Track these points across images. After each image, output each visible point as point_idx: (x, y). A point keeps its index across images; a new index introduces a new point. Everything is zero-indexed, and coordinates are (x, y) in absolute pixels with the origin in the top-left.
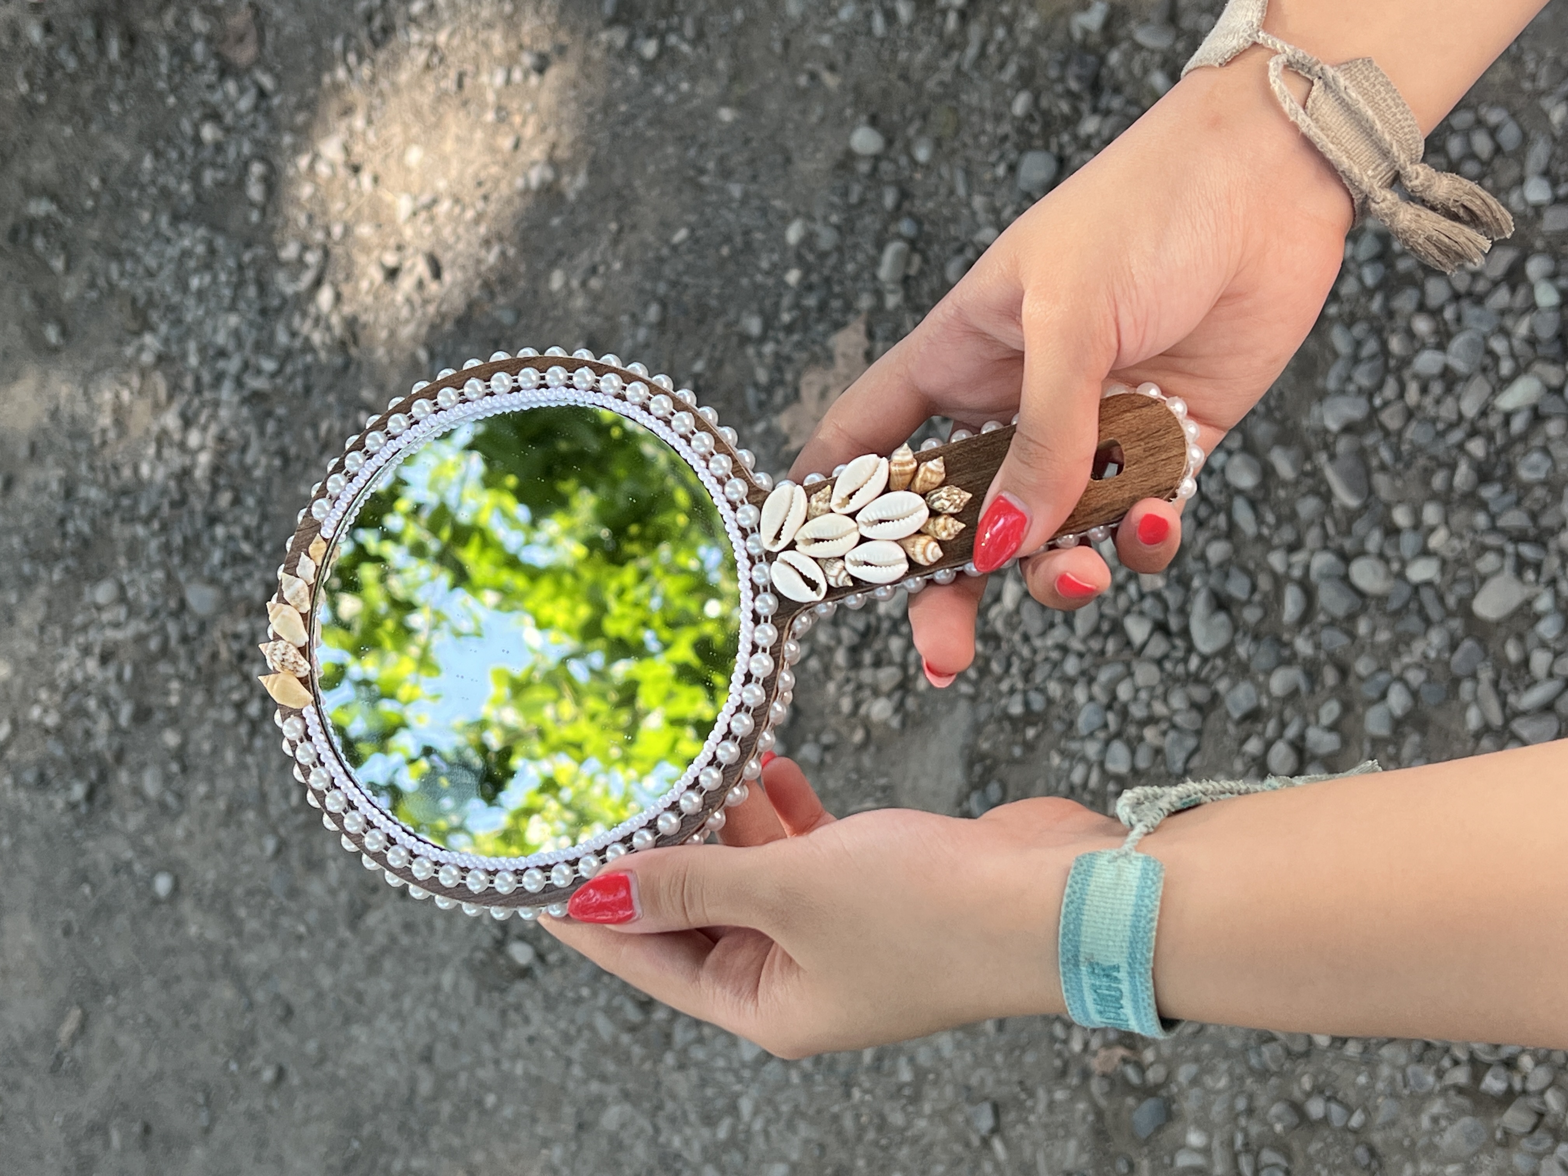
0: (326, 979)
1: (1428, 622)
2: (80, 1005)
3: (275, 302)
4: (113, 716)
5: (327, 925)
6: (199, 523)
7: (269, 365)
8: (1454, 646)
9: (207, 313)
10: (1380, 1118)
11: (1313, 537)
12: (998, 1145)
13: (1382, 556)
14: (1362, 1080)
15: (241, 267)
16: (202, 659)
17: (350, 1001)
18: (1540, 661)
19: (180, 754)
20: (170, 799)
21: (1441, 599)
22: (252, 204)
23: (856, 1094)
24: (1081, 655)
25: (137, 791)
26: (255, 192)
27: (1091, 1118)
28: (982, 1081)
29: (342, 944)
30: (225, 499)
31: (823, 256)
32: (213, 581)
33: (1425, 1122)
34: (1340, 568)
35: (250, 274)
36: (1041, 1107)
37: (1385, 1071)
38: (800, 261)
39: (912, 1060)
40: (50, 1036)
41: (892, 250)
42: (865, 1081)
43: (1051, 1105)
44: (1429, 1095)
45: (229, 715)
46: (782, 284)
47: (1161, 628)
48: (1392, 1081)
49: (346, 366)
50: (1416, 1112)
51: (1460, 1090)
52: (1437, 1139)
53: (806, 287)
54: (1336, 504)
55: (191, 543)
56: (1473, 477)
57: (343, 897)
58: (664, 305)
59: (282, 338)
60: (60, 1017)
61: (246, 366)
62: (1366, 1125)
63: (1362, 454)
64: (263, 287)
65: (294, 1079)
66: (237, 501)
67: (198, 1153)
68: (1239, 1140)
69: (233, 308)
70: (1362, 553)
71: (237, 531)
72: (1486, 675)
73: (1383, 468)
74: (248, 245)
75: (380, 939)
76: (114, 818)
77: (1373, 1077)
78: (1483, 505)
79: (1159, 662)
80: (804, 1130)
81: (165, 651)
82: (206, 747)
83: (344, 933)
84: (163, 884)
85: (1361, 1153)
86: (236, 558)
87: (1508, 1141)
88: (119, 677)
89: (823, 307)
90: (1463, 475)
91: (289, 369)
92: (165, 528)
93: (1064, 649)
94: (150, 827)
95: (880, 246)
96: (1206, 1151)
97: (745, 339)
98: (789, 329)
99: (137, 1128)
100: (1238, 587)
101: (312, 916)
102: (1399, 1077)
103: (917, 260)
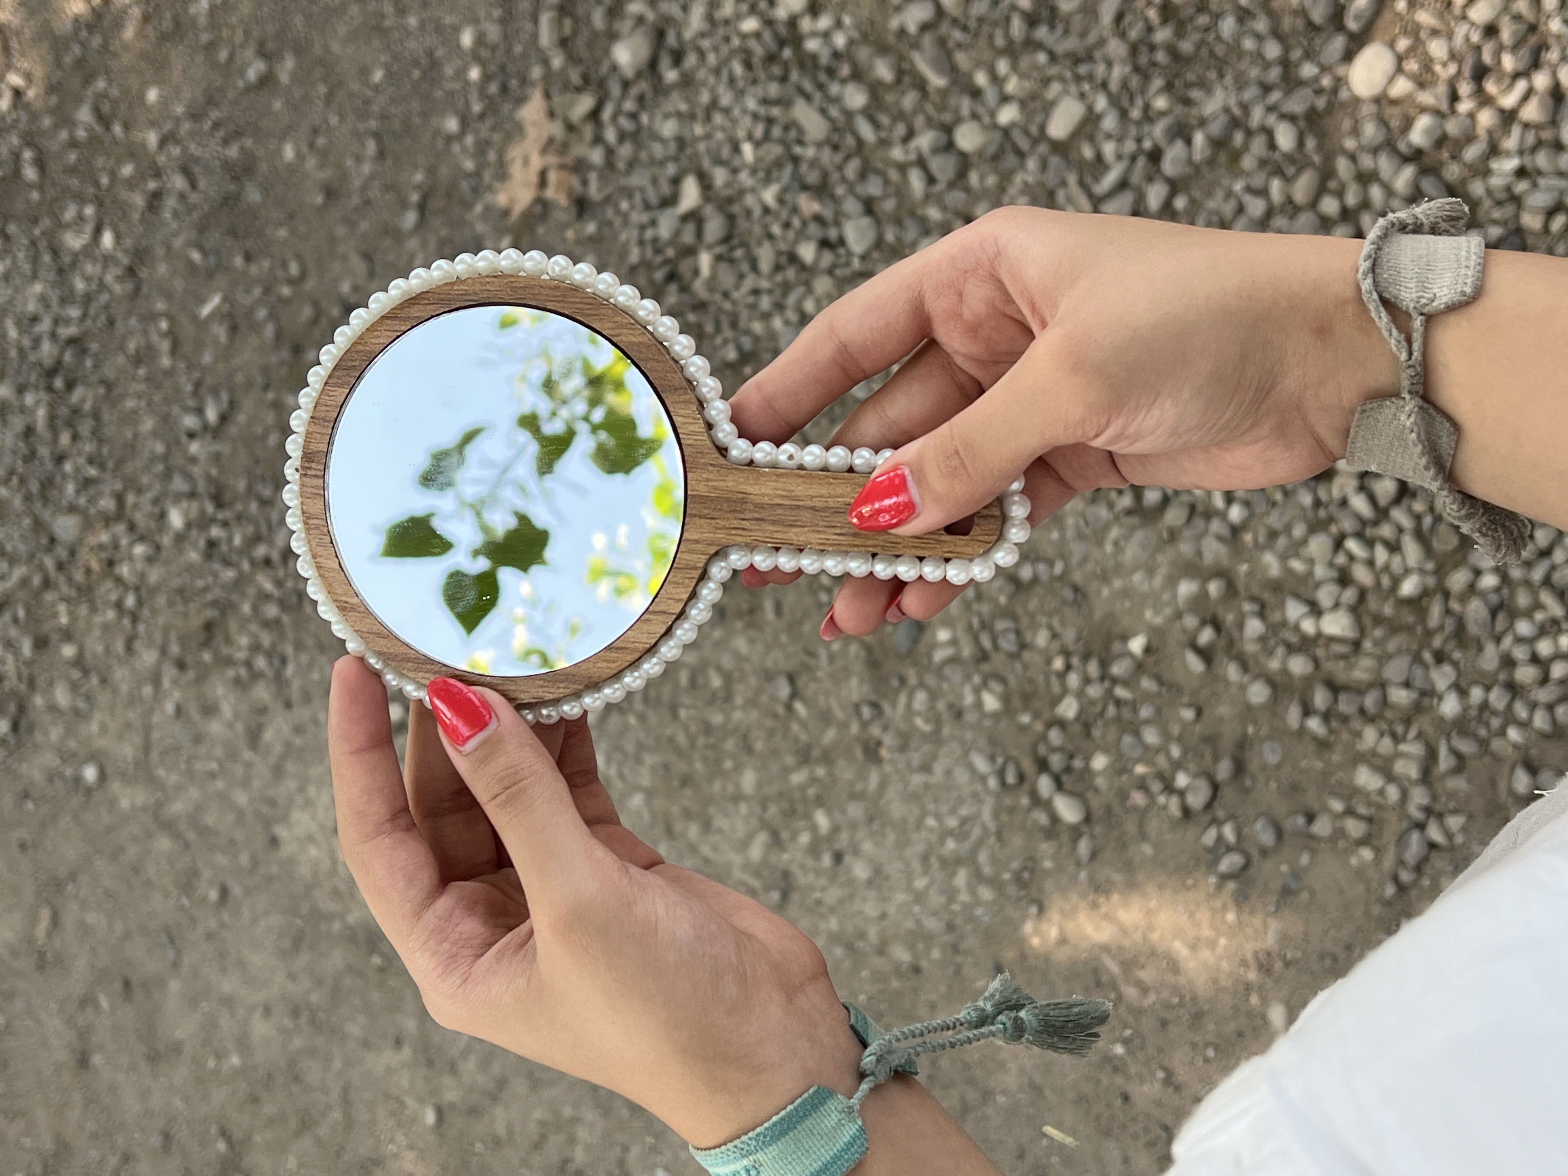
0: (241, 798)
1: (1021, 155)
2: (48, 902)
3: (67, 259)
4: (17, 653)
5: (232, 754)
6: (49, 465)
7: (74, 313)
8: (1044, 165)
9: (17, 290)
10: (1075, 560)
11: (919, 121)
12: (799, 707)
13: (975, 116)
14: (1055, 535)
15: (34, 243)
16: (79, 576)
17: (265, 809)
18: (1109, 149)
19: (79, 662)
20: (82, 705)
21: (1026, 132)
22: (31, 186)
23: (683, 713)
24: (770, 292)
25: (53, 708)
26: (30, 173)
27: (863, 654)
28: (776, 663)
29: (248, 765)
30: (65, 438)
31: (494, 48)
32: (72, 509)
33: (1109, 548)
34: (944, 138)
35: (43, 244)
36: (824, 660)
37: (1070, 521)
38: (476, 58)
39: (719, 669)
40: (30, 941)
41: (545, 19)
42: (686, 700)
43: (832, 658)
44: (1107, 526)
45: (111, 615)
46: (467, 83)
47: (824, 244)
48: (1077, 527)
49: (137, 290)
50: (1100, 543)
51: (1129, 512)
52: (1120, 559)
53: (486, 78)
54: (930, 89)
55: (47, 484)
56: (1024, 26)
57: (240, 727)
58: (377, 136)
59: (80, 285)
60: (33, 921)
61: (56, 322)
62: (1066, 572)
63: (942, 42)
64: (55, 252)
65: (236, 890)
66: (75, 437)
67: (174, 985)
68: (975, 622)
69: (35, 277)
70: (959, 120)
71: (81, 461)
72: (1072, 179)
73: (960, 46)
74: (35, 221)
75: (278, 748)
76: (38, 737)
77: (1062, 529)
78: (1039, 46)
79: (830, 272)
80: (649, 759)
81: (47, 584)
82: (100, 649)
83: (247, 755)
84: (90, 773)
85: (1068, 593)
86: (87, 483)
87: (1173, 536)
88: (16, 620)
89: (504, 89)
90: (1017, 26)
91: (92, 311)
92: (22, 481)
93: (756, 292)
94: (70, 732)
95: (535, 21)
96: (954, 642)
97: (450, 139)
98: (482, 116)
99: (118, 986)
100: (873, 187)
101: (219, 752)
102: (1081, 522)
103: (568, 24)
